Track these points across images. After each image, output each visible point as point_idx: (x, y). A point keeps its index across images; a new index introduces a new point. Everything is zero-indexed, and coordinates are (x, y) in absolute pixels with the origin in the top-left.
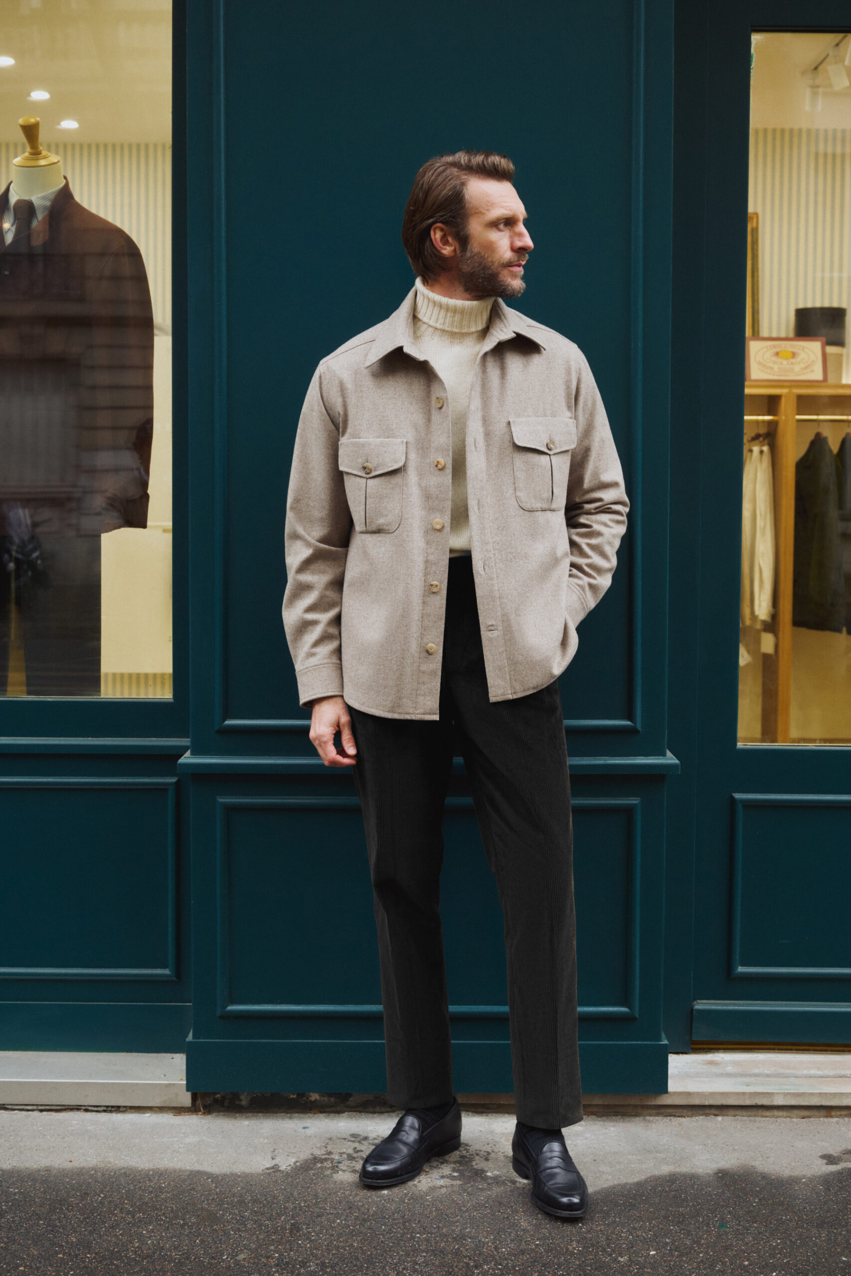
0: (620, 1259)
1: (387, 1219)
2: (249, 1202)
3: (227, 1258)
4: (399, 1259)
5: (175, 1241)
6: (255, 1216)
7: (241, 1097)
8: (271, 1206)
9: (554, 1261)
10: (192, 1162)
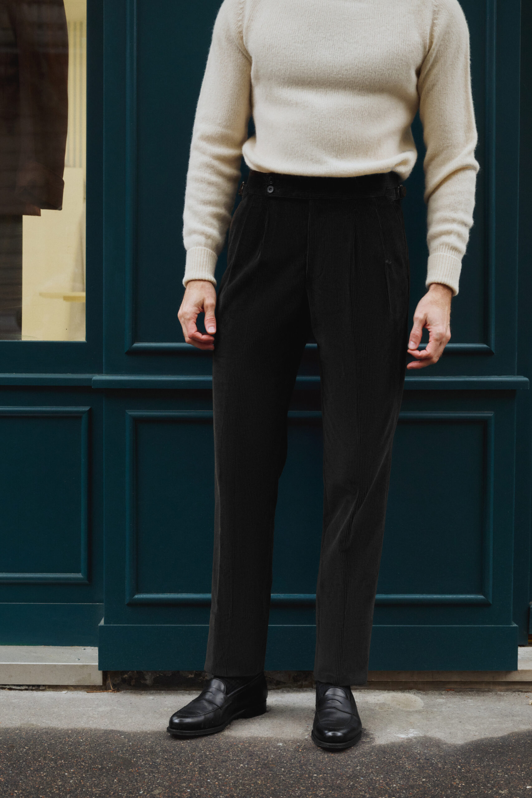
0: (500, 791)
1: (285, 763)
2: (159, 752)
3: (144, 793)
4: (300, 793)
5: (95, 781)
6: (166, 762)
7: (146, 677)
8: (179, 755)
9: (441, 793)
10: (106, 724)
